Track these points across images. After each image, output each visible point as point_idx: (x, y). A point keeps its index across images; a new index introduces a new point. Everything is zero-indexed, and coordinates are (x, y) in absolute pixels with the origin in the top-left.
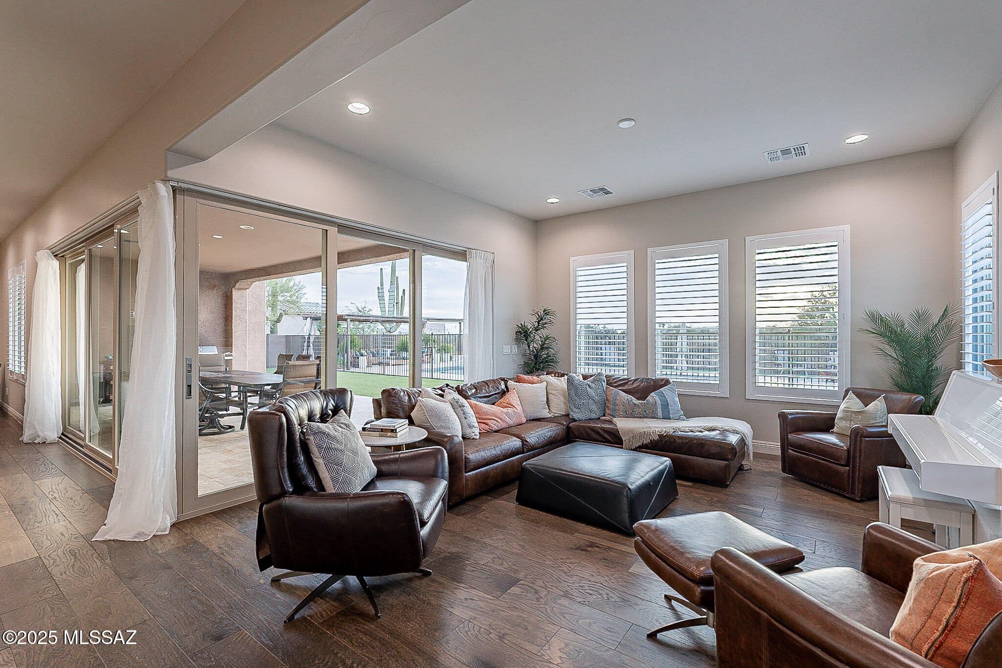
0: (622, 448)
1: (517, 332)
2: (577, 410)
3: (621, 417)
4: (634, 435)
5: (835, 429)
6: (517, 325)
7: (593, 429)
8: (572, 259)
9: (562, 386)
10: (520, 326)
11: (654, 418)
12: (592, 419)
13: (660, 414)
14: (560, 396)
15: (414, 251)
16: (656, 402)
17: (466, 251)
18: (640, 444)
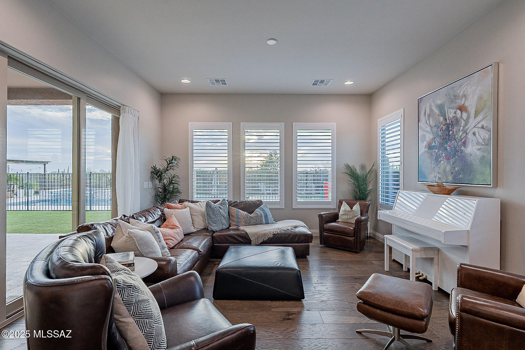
0: (251, 245)
1: (152, 172)
2: (214, 225)
3: (243, 226)
4: (258, 236)
5: (340, 220)
6: (151, 167)
7: (230, 236)
8: (190, 123)
9: (199, 209)
10: (153, 167)
11: (262, 224)
12: (223, 230)
13: (264, 222)
14: (200, 216)
15: (79, 99)
16: (261, 214)
17: (120, 107)
18: (262, 241)
